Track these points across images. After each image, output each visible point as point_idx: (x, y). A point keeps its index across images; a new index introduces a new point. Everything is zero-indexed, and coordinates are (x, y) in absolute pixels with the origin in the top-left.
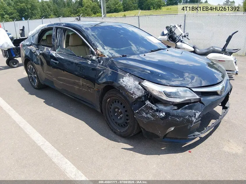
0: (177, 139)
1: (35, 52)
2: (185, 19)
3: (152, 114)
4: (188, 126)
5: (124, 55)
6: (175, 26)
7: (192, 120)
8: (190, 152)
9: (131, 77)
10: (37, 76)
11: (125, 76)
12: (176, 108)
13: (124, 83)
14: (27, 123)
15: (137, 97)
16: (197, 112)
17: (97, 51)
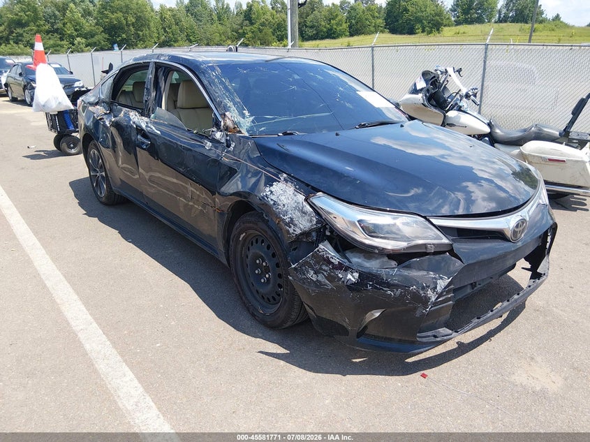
0: (390, 340)
1: (101, 119)
2: (485, 57)
3: (329, 275)
4: (415, 309)
5: (288, 132)
6: (446, 71)
7: (425, 297)
8: (424, 376)
9: (289, 184)
10: (106, 174)
11: (276, 181)
12: (394, 263)
13: (273, 197)
14: (63, 279)
15: (298, 231)
16: (441, 278)
17: (226, 119)
